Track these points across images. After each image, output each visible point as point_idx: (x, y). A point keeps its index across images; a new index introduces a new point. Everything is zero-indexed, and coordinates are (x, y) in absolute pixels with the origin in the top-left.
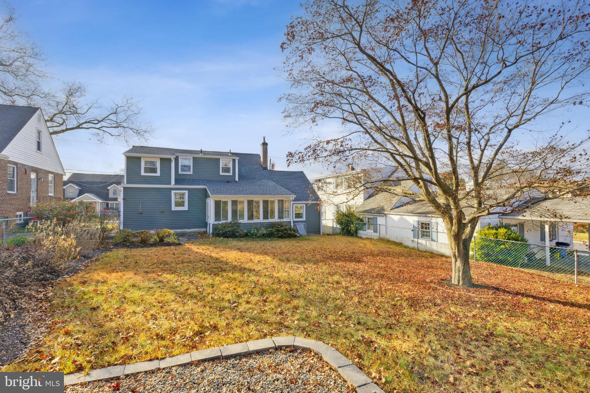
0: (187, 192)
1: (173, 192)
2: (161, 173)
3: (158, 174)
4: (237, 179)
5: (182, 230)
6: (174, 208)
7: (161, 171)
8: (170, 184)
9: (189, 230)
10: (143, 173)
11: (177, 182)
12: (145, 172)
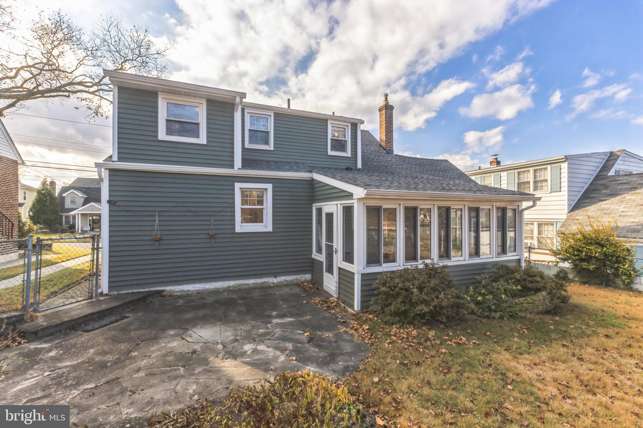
0: (269, 187)
1: (238, 186)
2: (208, 137)
3: (202, 139)
4: (359, 166)
5: (259, 281)
6: (241, 227)
7: (208, 132)
8: (232, 166)
9: (275, 280)
10: (162, 135)
11: (247, 163)
12: (169, 132)
